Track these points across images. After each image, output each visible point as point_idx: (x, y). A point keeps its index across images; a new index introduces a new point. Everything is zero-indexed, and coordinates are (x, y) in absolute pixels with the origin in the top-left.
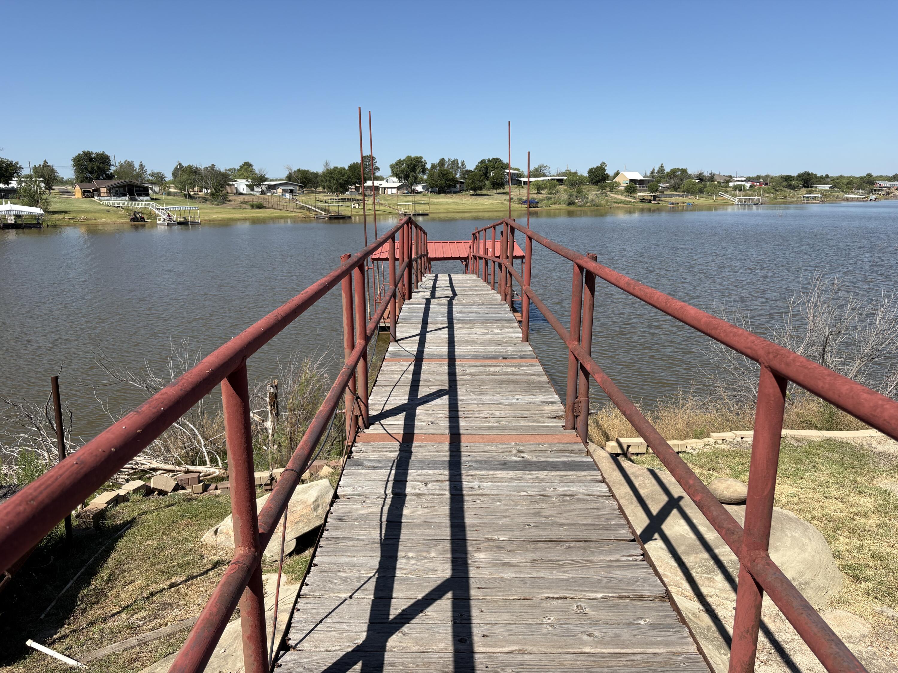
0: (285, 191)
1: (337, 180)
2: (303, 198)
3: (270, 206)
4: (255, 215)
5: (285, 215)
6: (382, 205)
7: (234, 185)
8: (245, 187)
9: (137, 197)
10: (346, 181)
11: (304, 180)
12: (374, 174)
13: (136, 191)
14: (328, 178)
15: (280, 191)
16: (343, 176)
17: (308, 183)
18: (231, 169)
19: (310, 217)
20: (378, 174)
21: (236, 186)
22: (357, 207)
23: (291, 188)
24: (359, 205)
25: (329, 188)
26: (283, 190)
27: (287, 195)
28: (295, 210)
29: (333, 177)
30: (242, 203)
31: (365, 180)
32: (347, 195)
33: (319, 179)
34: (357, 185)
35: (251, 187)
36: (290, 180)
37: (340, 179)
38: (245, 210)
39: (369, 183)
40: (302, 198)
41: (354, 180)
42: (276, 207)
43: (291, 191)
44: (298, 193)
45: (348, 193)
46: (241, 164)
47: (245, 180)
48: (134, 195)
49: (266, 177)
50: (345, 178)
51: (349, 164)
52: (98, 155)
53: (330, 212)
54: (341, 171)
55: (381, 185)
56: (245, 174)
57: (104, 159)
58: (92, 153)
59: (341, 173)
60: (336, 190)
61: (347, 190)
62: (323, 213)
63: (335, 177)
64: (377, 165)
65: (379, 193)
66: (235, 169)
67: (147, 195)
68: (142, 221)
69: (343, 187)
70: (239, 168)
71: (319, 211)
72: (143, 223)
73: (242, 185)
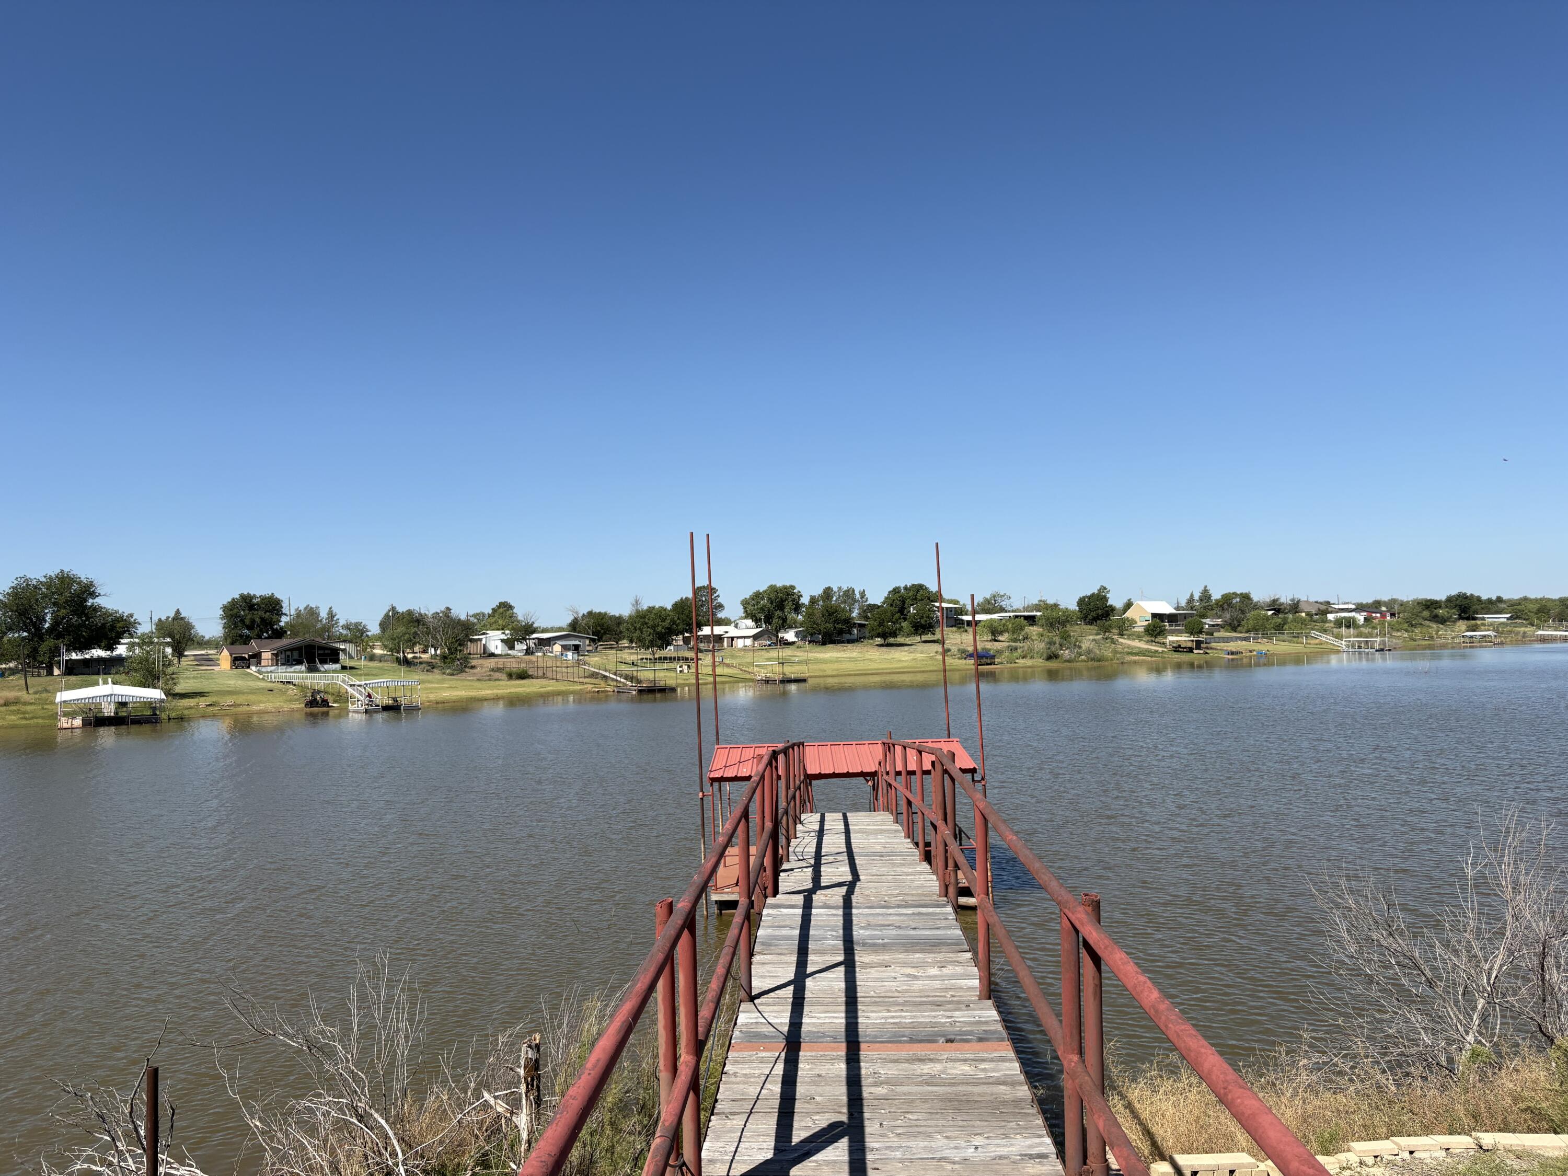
0: (565, 648)
1: (654, 627)
2: (596, 659)
3: (540, 673)
4: (513, 690)
5: (564, 688)
6: (728, 665)
7: (480, 640)
8: (499, 644)
9: (319, 665)
10: (668, 628)
11: (599, 628)
12: (714, 614)
13: (319, 655)
14: (638, 625)
15: (557, 648)
16: (664, 620)
17: (605, 633)
18: (478, 614)
19: (607, 691)
20: (721, 615)
21: (484, 642)
22: (686, 671)
23: (577, 643)
24: (689, 667)
25: (640, 641)
26: (562, 646)
27: (570, 655)
28: (581, 680)
29: (646, 624)
30: (492, 670)
31: (700, 626)
32: (670, 651)
33: (623, 628)
34: (687, 635)
35: (510, 644)
36: (574, 630)
37: (658, 626)
38: (497, 683)
39: (706, 631)
40: (594, 659)
41: (680, 627)
42: (549, 675)
43: (576, 648)
44: (588, 651)
45: (672, 647)
46: (494, 606)
47: (500, 632)
48: (315, 662)
49: (535, 625)
50: (666, 624)
51: (673, 602)
52: (263, 599)
53: (640, 682)
54: (660, 614)
55: (727, 632)
56: (501, 622)
57: (273, 606)
58: (255, 596)
59: (660, 616)
60: (652, 644)
61: (669, 644)
62: (629, 683)
63: (651, 623)
64: (720, 600)
65: (723, 646)
66: (484, 615)
67: (336, 661)
68: (324, 706)
69: (663, 639)
70: (490, 612)
71: (622, 680)
72: (325, 709)
73: (494, 640)
